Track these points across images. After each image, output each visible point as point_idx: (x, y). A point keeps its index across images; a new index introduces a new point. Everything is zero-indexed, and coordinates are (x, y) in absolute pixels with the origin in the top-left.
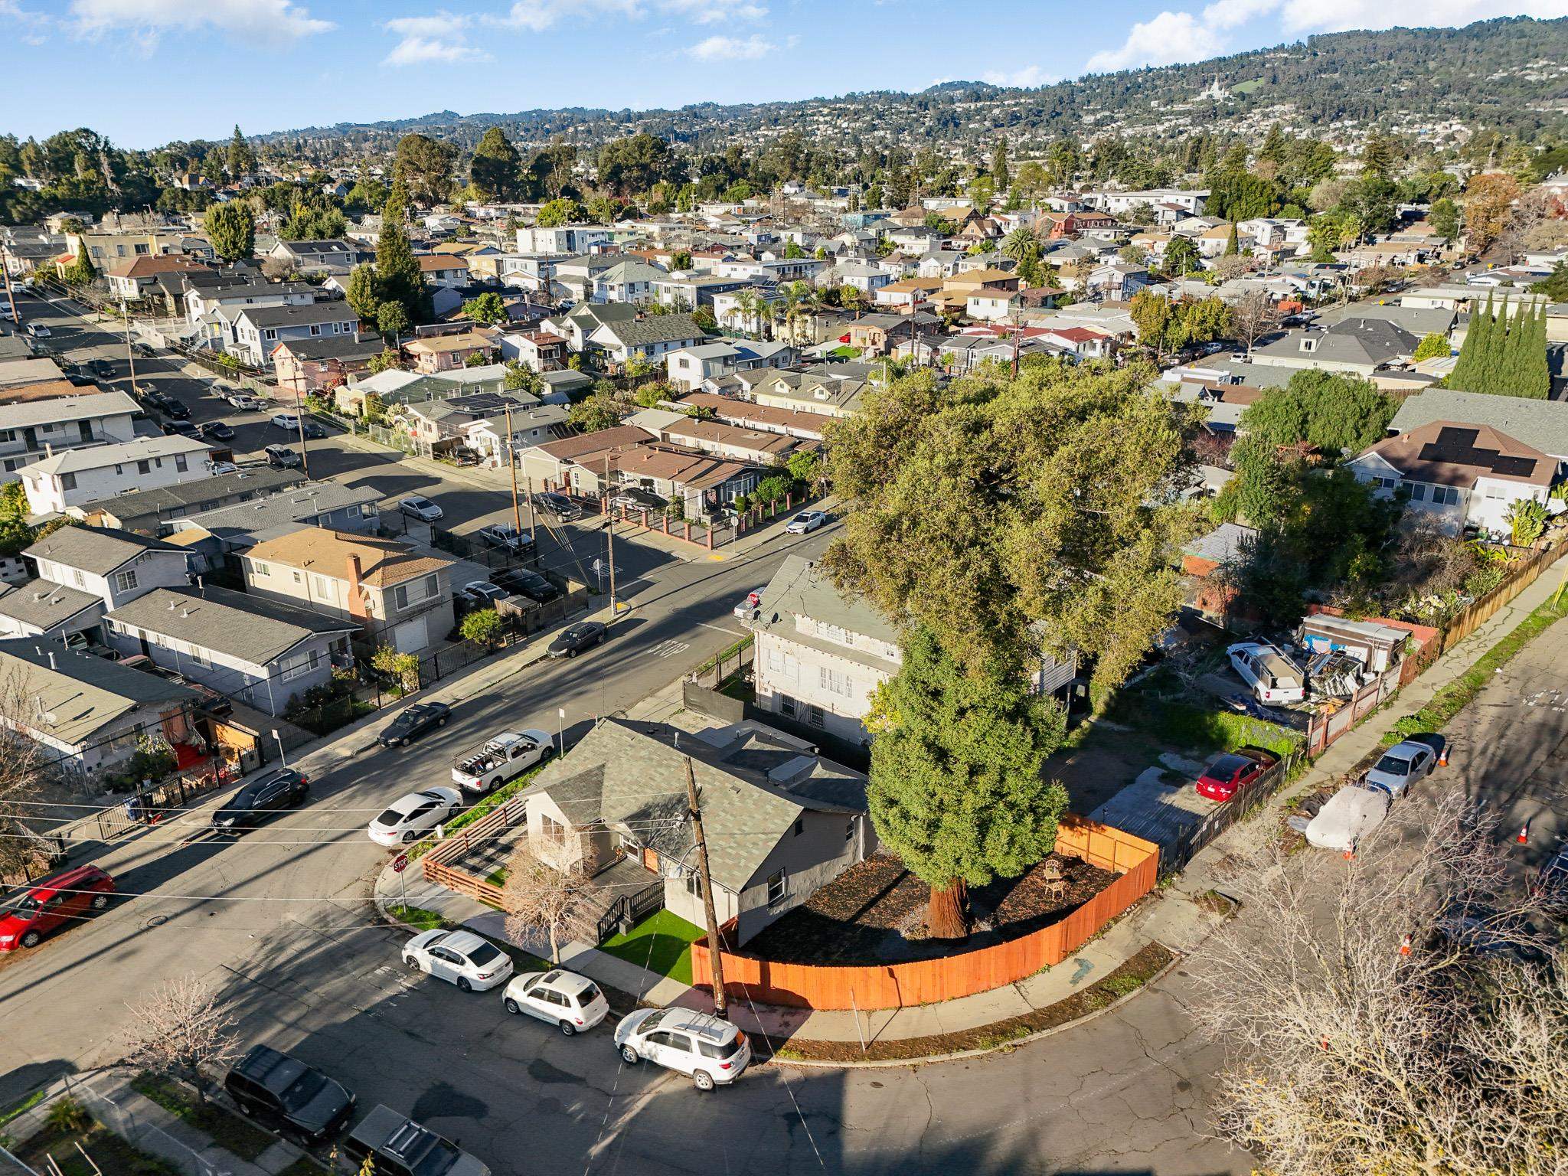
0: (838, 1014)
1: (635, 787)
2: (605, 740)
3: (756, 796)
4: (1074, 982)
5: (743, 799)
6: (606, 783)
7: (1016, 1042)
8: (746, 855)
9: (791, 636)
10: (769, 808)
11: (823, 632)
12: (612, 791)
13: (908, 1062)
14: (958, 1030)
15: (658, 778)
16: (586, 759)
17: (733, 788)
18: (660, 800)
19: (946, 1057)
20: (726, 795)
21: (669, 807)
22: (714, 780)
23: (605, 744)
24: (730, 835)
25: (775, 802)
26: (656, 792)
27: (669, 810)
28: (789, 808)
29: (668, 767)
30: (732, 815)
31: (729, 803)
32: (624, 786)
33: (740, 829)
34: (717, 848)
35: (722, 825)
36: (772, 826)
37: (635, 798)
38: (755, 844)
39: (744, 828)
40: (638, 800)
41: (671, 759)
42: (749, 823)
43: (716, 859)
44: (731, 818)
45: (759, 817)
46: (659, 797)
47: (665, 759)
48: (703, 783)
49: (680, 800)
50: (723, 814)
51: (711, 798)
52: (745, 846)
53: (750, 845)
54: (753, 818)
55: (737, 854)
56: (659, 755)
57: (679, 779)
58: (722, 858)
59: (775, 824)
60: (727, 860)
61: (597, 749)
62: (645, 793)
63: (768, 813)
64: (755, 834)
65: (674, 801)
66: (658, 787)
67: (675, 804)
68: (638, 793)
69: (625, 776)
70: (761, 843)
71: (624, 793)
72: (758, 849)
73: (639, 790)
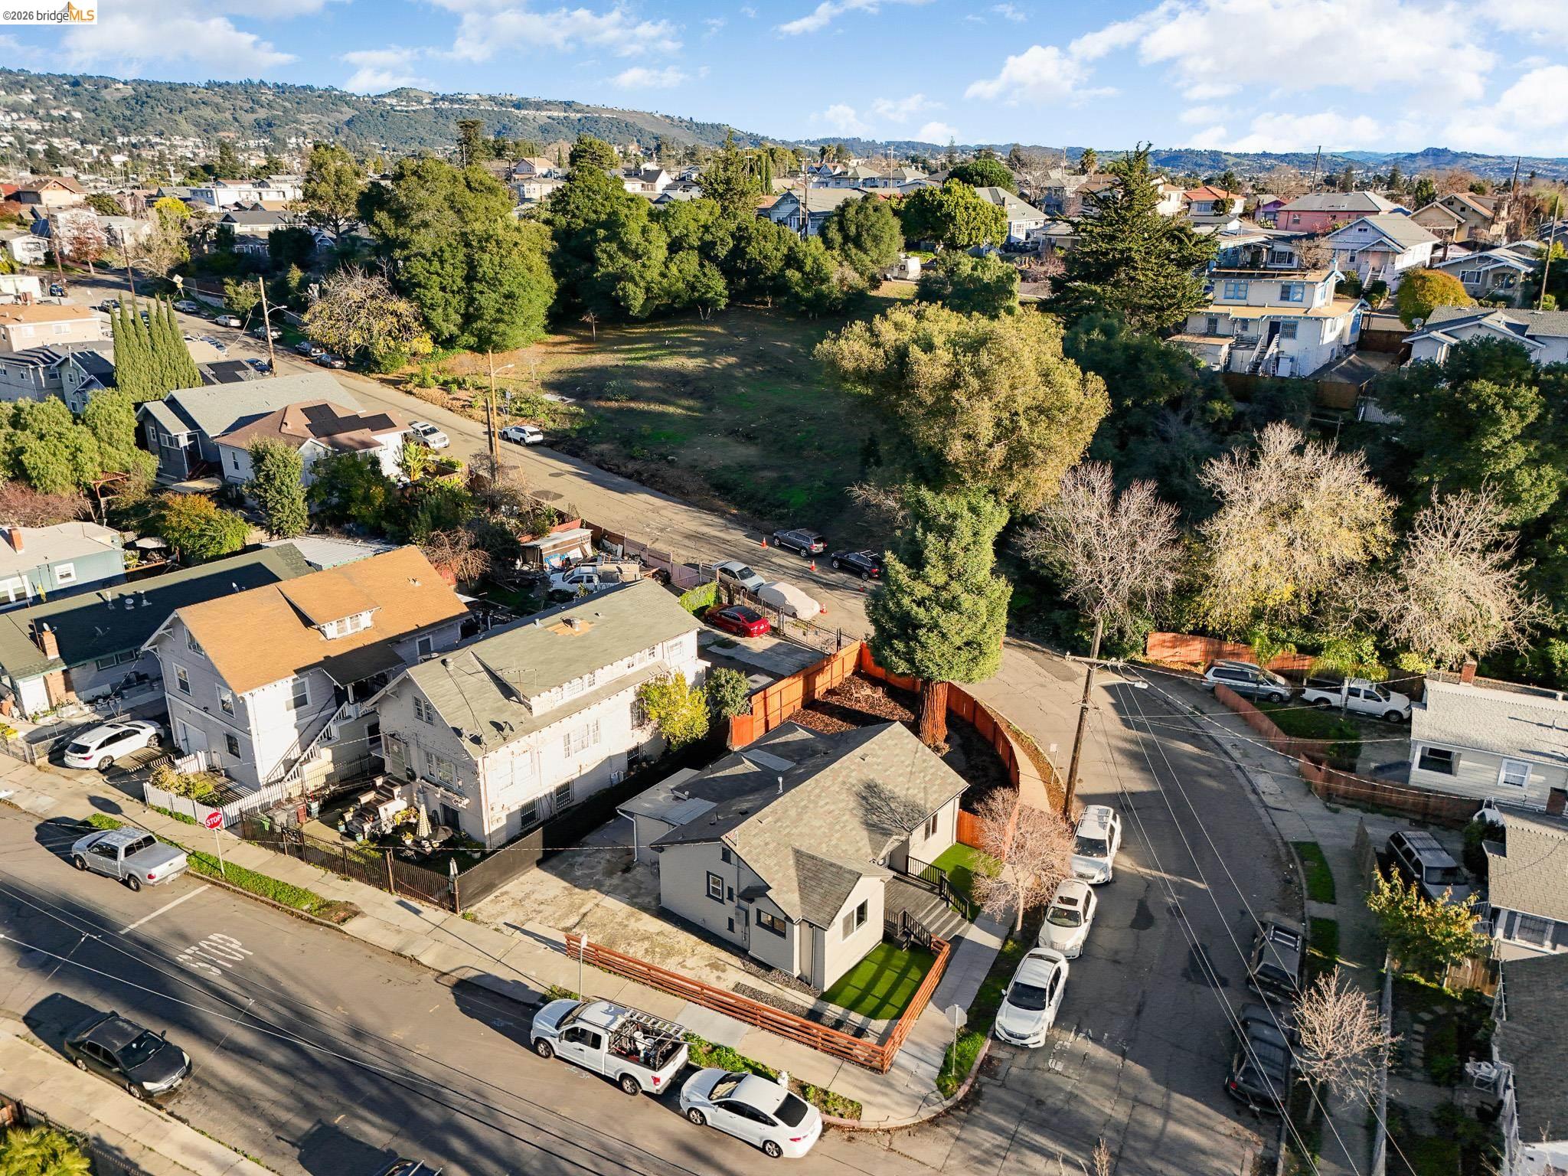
2: (757, 840)
3: (875, 746)
5: (876, 755)
6: (822, 852)
10: (889, 742)
11: (565, 694)
20: (868, 764)
21: (870, 807)
22: (848, 768)
23: (762, 844)
24: (911, 774)
25: (884, 738)
26: (848, 813)
27: (873, 808)
28: (893, 731)
29: (819, 796)
30: (890, 767)
31: (877, 765)
32: (832, 836)
33: (907, 766)
34: (922, 786)
35: (899, 776)
36: (909, 745)
37: (851, 830)
38: (924, 761)
39: (906, 763)
40: (854, 828)
41: (808, 792)
42: (902, 759)
43: (933, 789)
44: (894, 768)
45: (897, 751)
46: (855, 811)
47: (808, 796)
48: (848, 776)
49: (864, 797)
50: (887, 772)
51: (869, 775)
52: (925, 768)
53: (926, 764)
54: (897, 754)
55: (930, 774)
56: (802, 799)
57: (837, 792)
58: (933, 785)
59: (907, 742)
60: (936, 782)
61: (767, 853)
62: (847, 821)
63: (895, 744)
64: (914, 758)
65: (864, 801)
66: (842, 809)
67: (867, 803)
68: (845, 826)
69: (819, 832)
70: (924, 757)
71: (842, 837)
72: (930, 761)
73: (842, 825)
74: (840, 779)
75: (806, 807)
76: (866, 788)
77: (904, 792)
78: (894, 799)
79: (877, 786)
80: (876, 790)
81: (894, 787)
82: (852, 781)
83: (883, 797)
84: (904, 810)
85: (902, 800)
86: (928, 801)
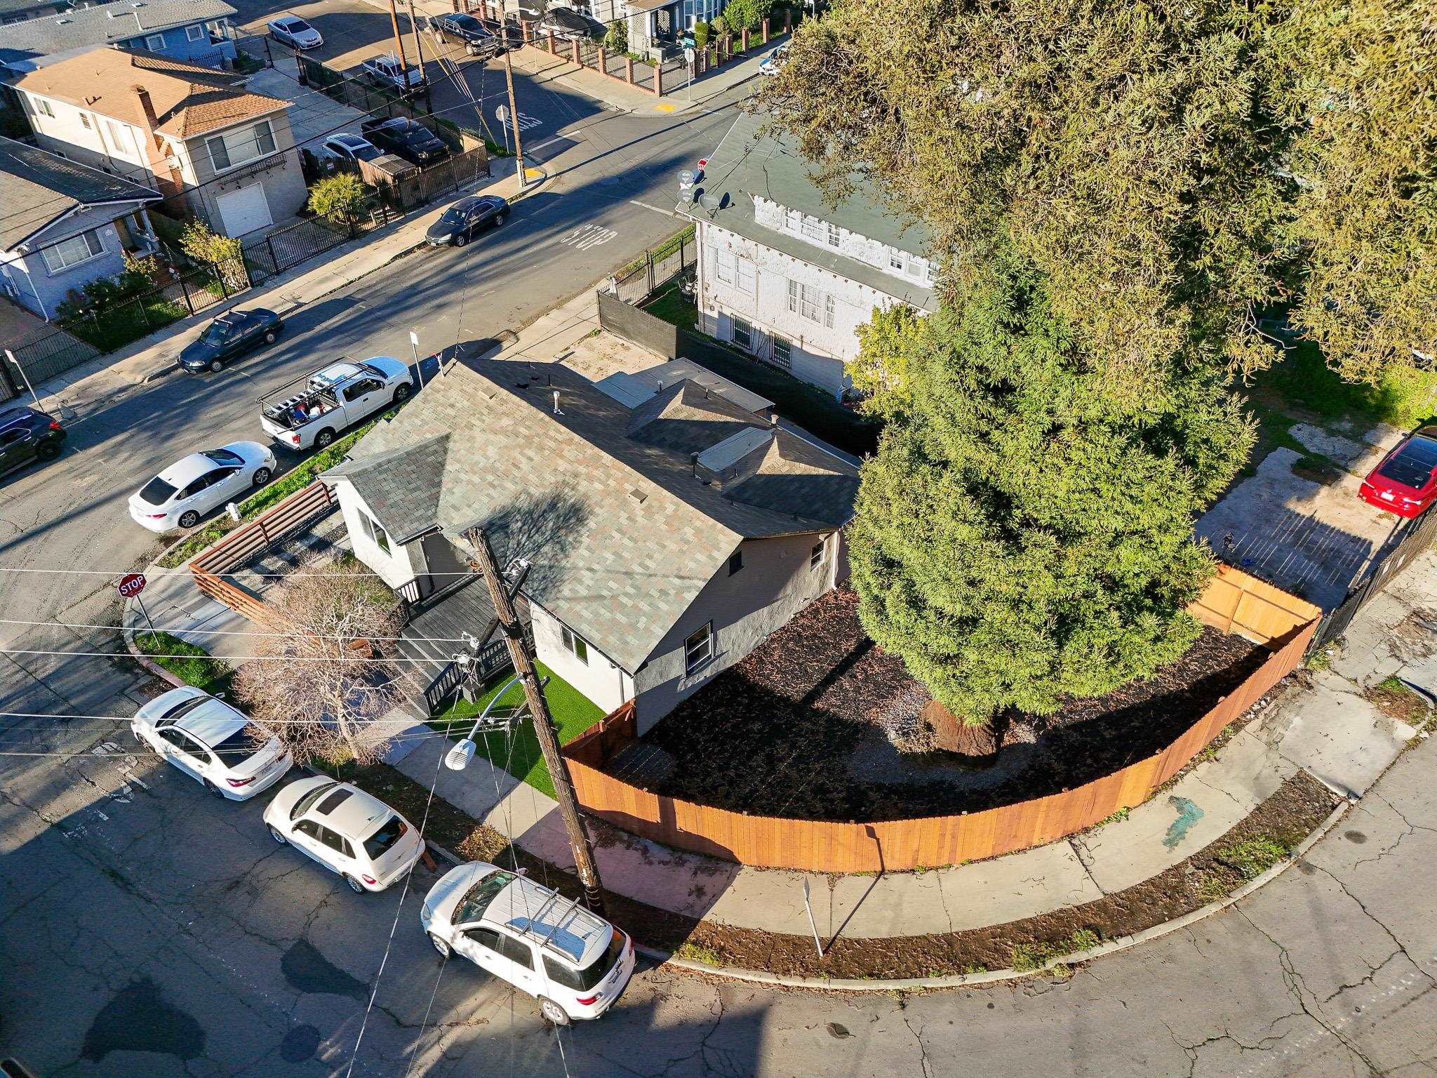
0: (783, 878)
1: (490, 478)
2: (454, 395)
3: (670, 508)
4: (1171, 843)
5: (649, 512)
6: (448, 467)
7: (1074, 957)
8: (646, 608)
9: (748, 230)
10: (689, 532)
11: (796, 226)
12: (457, 481)
13: (892, 985)
14: (977, 925)
15: (525, 465)
16: (424, 422)
17: (636, 493)
18: (523, 503)
19: (955, 981)
20: (625, 503)
21: (535, 516)
22: (609, 476)
23: (452, 401)
24: (626, 573)
25: (698, 524)
26: (519, 488)
27: (535, 522)
28: (721, 537)
29: (541, 448)
30: (630, 538)
31: (629, 518)
32: (475, 473)
33: (641, 565)
34: (605, 593)
35: (615, 554)
36: (692, 565)
37: (488, 495)
38: (663, 593)
39: (648, 562)
40: (493, 498)
41: (546, 434)
42: (657, 556)
43: (602, 611)
44: (630, 544)
45: (672, 546)
46: (523, 497)
47: (538, 435)
48: (590, 479)
49: (553, 506)
50: (617, 536)
51: (602, 507)
52: (648, 595)
53: (656, 594)
54: (664, 547)
55: (635, 607)
56: (528, 428)
57: (556, 470)
58: (611, 612)
59: (697, 561)
60: (619, 616)
61: (440, 408)
62: (504, 488)
63: (687, 542)
64: (664, 576)
65: (544, 506)
66: (524, 480)
67: (545, 511)
68: (494, 487)
69: (477, 457)
70: (672, 592)
71: (474, 485)
72: (667, 602)
73: (496, 483)
74: (581, 469)
75: (517, 435)
76: (573, 505)
77: (581, 564)
78: (562, 549)
79: (581, 521)
80: (573, 520)
81: (588, 548)
82: (583, 486)
83: (563, 532)
84: (542, 566)
85: (564, 563)
86: (573, 604)
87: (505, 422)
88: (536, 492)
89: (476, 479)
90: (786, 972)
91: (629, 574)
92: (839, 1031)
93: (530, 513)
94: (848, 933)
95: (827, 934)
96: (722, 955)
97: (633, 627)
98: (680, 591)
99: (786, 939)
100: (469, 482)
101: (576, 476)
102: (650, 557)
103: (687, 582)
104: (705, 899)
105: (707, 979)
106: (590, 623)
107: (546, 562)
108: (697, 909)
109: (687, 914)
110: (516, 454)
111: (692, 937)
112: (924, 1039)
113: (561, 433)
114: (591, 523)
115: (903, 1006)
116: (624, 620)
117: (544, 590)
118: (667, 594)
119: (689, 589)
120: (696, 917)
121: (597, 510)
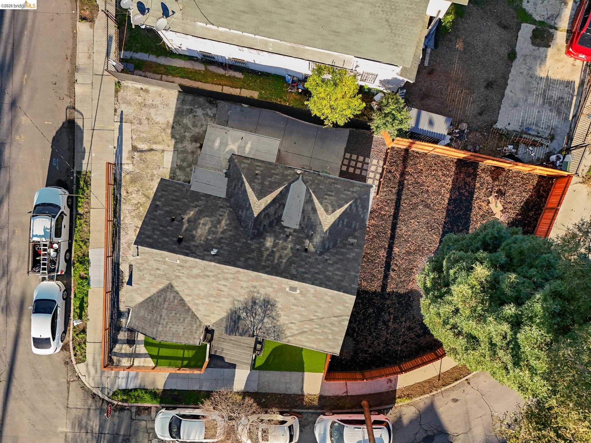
2: (153, 263)
3: (312, 290)
6: (186, 299)
8: (329, 331)
12: (196, 304)
13: (463, 380)
15: (223, 288)
17: (290, 287)
18: (239, 305)
20: (288, 293)
21: (249, 308)
22: (272, 284)
23: (155, 267)
24: (310, 320)
25: (330, 294)
26: (232, 299)
27: (251, 311)
28: (344, 297)
29: (226, 279)
30: (302, 307)
31: (295, 299)
32: (203, 299)
33: (314, 316)
34: (305, 330)
35: (299, 314)
36: (338, 311)
37: (218, 306)
38: (332, 324)
39: (316, 314)
40: (221, 307)
41: (222, 272)
42: (319, 310)
43: (310, 337)
44: (303, 309)
45: (323, 305)
46: (236, 303)
47: (219, 274)
48: (264, 287)
49: (254, 303)
50: (295, 308)
51: (278, 298)
52: (325, 326)
53: (330, 325)
54: (320, 307)
55: (323, 332)
56: (211, 272)
57: (242, 287)
58: (314, 336)
59: (339, 309)
60: (318, 337)
61: (152, 272)
62: (224, 302)
63: (330, 303)
64: (328, 317)
65: (250, 304)
66: (229, 295)
67: (252, 306)
68: (218, 302)
69: (196, 292)
70: (336, 323)
71: (206, 304)
72: (336, 327)
73: (217, 300)
74: (255, 283)
75: (208, 276)
76: (264, 300)
77: (287, 322)
78: (273, 318)
79: (273, 305)
80: (269, 306)
81: (284, 316)
82: (262, 291)
83: (268, 312)
84: (270, 327)
85: (278, 323)
86: (295, 337)
87: (195, 271)
88: (241, 299)
89: (205, 301)
90: (431, 392)
91: (311, 320)
92: (455, 400)
93: (245, 308)
94: (442, 371)
95: (437, 374)
96: (409, 396)
97: (327, 339)
98: (340, 322)
99: (425, 382)
100: (203, 304)
101: (255, 287)
102: (317, 312)
103: (340, 318)
104: (393, 382)
105: (408, 404)
106: (307, 342)
107: (270, 325)
108: (393, 386)
109: (391, 389)
110: (215, 285)
111: (397, 396)
112: (479, 390)
113: (229, 269)
114: (279, 305)
115: (469, 383)
116: (322, 337)
117: (278, 335)
118: (334, 324)
119: (343, 320)
120: (394, 389)
121: (277, 299)
